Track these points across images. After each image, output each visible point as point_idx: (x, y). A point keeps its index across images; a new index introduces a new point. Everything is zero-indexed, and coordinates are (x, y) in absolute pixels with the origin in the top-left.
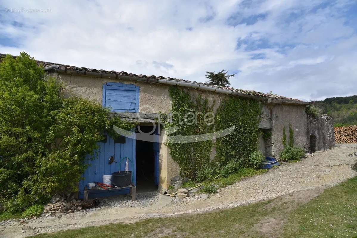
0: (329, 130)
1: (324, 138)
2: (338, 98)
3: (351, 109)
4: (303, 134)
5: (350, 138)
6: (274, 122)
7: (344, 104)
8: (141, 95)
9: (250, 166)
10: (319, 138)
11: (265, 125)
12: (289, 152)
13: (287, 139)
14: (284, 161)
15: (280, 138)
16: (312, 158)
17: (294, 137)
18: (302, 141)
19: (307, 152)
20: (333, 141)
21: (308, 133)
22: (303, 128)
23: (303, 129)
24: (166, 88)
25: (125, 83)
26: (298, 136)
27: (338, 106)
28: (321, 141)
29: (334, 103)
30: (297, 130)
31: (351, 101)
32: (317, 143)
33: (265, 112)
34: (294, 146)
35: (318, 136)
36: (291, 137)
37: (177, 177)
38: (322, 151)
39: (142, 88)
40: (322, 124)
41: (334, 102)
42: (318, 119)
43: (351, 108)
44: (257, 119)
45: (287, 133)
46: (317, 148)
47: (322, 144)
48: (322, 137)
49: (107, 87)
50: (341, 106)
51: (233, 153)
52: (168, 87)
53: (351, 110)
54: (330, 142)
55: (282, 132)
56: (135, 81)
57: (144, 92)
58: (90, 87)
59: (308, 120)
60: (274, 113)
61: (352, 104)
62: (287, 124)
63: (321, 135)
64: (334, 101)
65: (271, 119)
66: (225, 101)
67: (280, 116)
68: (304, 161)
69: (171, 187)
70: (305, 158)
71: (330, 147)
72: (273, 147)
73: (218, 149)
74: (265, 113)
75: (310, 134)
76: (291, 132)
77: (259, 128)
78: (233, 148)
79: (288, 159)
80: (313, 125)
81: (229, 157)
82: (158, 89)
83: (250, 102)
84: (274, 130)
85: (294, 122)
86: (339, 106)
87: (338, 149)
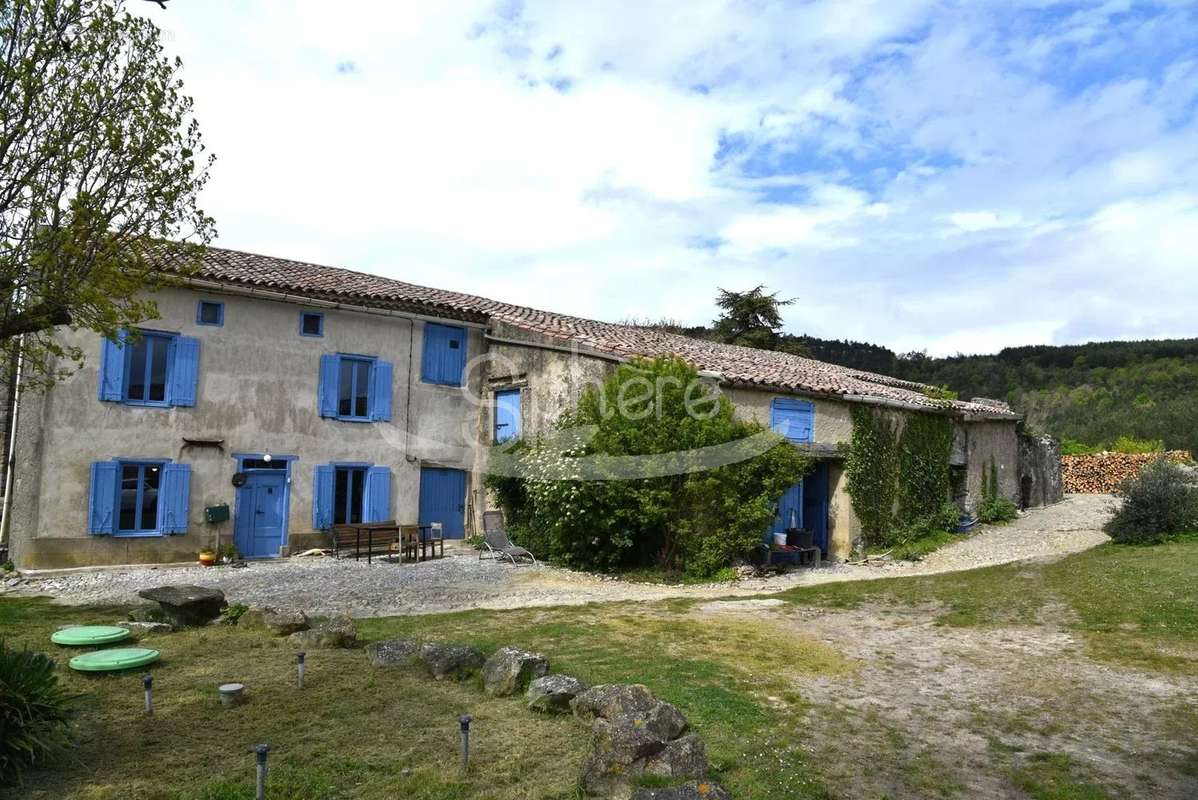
0: (1053, 466)
1: (1045, 482)
2: (1041, 351)
3: (1079, 385)
4: (1011, 474)
5: (1088, 482)
6: (970, 453)
7: (1058, 368)
8: (816, 417)
9: (942, 528)
10: (1037, 482)
11: (957, 459)
12: (992, 507)
13: (988, 482)
14: (986, 522)
15: (979, 482)
16: (1027, 517)
17: (999, 481)
18: (1009, 487)
19: (1016, 508)
20: (1059, 489)
21: (1018, 473)
22: (1011, 463)
23: (1012, 466)
24: (846, 406)
25: (799, 399)
26: (1004, 478)
27: (1040, 373)
28: (1040, 488)
29: (1028, 366)
30: (1002, 467)
31: (1081, 359)
32: (1032, 492)
33: (959, 434)
34: (999, 496)
35: (1034, 479)
36: (994, 481)
37: (857, 539)
38: (1041, 507)
39: (818, 406)
40: (1043, 455)
41: (1028, 362)
42: (1036, 447)
43: (1078, 383)
44: (948, 448)
45: (988, 473)
46: (1031, 501)
47: (1040, 495)
48: (1041, 480)
49: (777, 406)
50: (1050, 374)
51: (920, 506)
52: (849, 405)
53: (1079, 388)
54: (1056, 490)
55: (981, 470)
56: (811, 397)
57: (820, 412)
58: (755, 405)
59: (1019, 448)
60: (970, 438)
61: (1082, 370)
62: (987, 457)
63: (1040, 475)
64: (1029, 357)
65: (965, 449)
66: (909, 422)
67: (978, 442)
68: (1015, 523)
69: (853, 554)
70: (1016, 518)
71: (1055, 501)
72: (967, 498)
73: (902, 499)
74: (958, 438)
75: (1023, 475)
76: (994, 470)
77: (952, 465)
78: (920, 498)
79: (993, 520)
80: (1027, 457)
81: (916, 512)
82: (836, 407)
83: (939, 420)
84: (971, 467)
85: (998, 451)
86: (1044, 373)
87: (1070, 505)
